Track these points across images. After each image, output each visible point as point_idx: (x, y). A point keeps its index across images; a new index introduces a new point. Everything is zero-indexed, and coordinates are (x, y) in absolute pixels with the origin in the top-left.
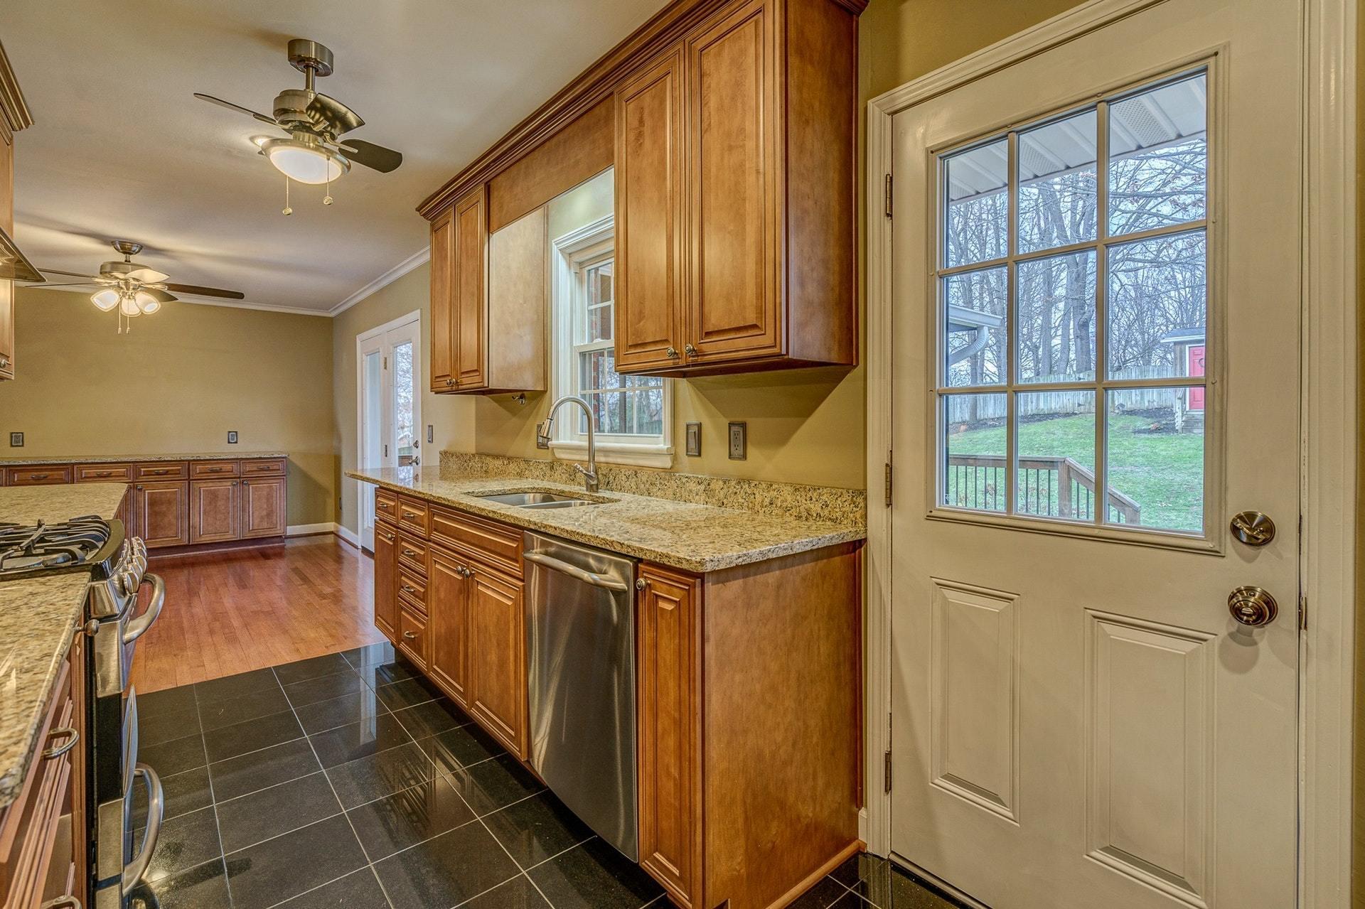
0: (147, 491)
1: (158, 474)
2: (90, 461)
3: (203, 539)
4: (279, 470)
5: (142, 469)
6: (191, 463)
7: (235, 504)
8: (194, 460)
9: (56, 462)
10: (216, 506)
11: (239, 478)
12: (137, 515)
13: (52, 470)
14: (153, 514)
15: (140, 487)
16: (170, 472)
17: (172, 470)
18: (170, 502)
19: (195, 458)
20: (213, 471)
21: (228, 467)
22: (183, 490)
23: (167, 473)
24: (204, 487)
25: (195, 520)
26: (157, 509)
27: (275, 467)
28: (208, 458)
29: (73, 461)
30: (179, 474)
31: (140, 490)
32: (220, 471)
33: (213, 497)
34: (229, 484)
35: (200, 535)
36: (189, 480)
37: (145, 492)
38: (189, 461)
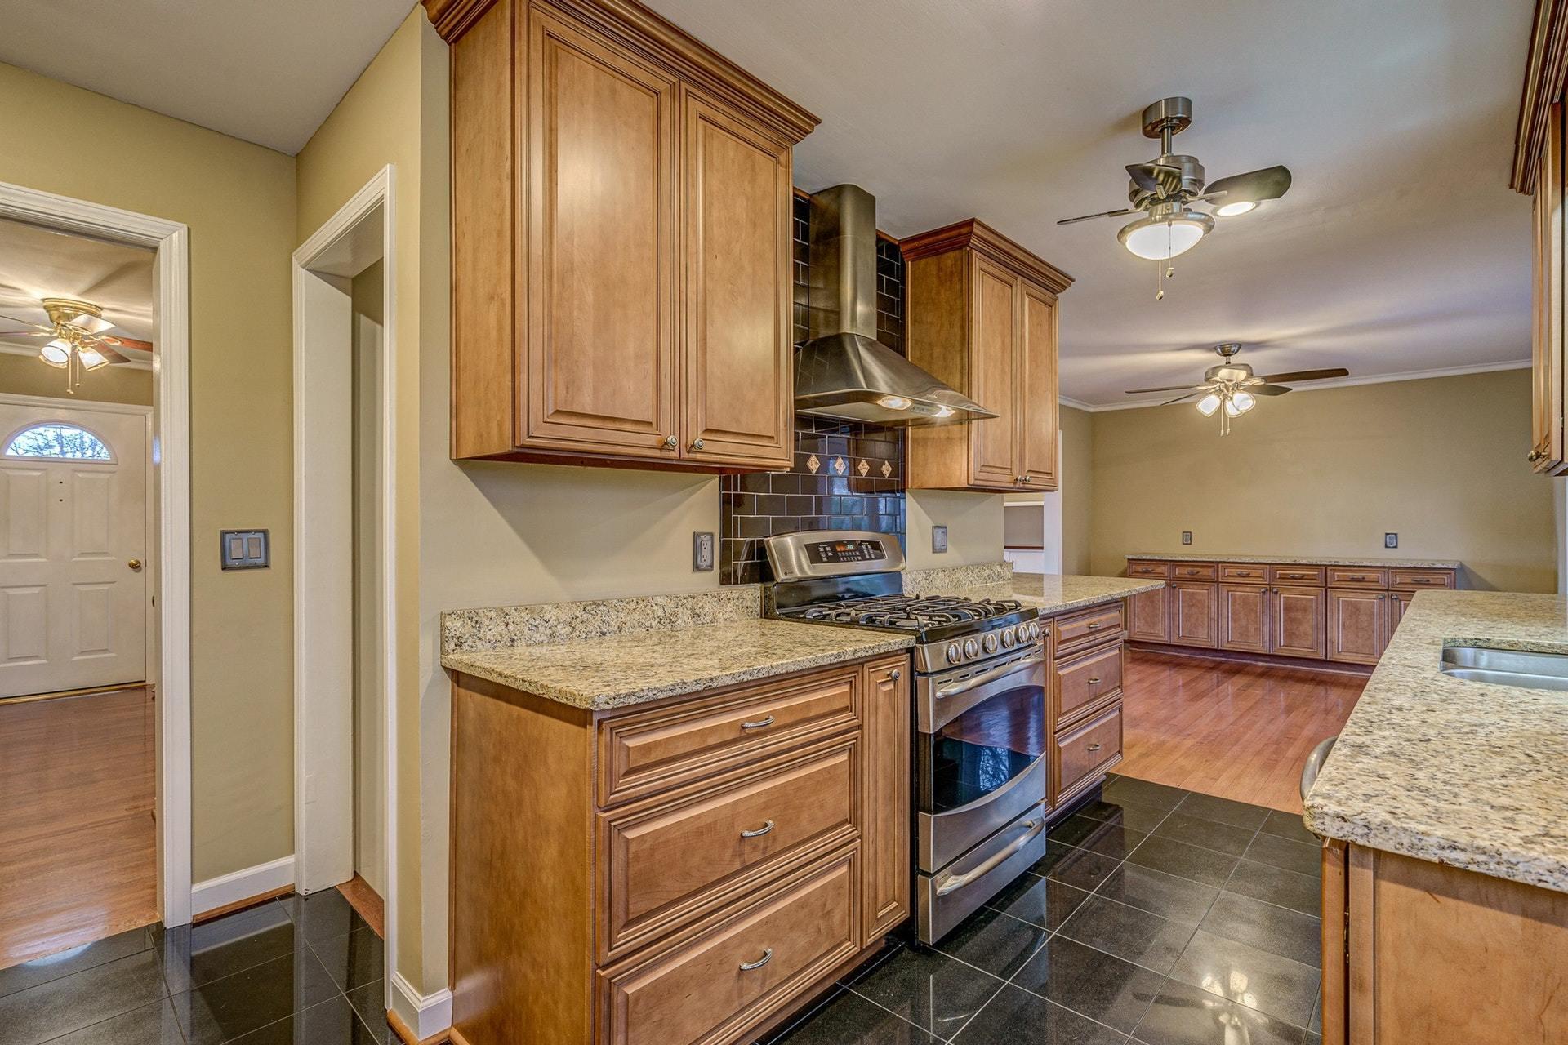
0: (1282, 596)
1: (1293, 578)
2: (1231, 560)
3: (1341, 657)
4: (1444, 585)
5: (1278, 572)
6: (1329, 568)
7: (1382, 621)
8: (1331, 565)
9: (1204, 560)
10: (1357, 621)
11: (1388, 590)
12: (1273, 618)
13: (1202, 567)
14: (1290, 620)
15: (1275, 590)
16: (1305, 577)
17: (1308, 575)
18: (1305, 610)
19: (1333, 563)
20: (1354, 580)
21: (1373, 576)
22: (1320, 598)
23: (1302, 577)
24: (1344, 597)
25: (1334, 634)
26: (1292, 615)
27: (1438, 581)
28: (1348, 564)
29: (1218, 560)
30: (1315, 579)
31: (1276, 593)
32: (1362, 580)
33: (1354, 610)
34: (1374, 596)
35: (1339, 652)
36: (1326, 587)
37: (1280, 597)
38: (1326, 566)
